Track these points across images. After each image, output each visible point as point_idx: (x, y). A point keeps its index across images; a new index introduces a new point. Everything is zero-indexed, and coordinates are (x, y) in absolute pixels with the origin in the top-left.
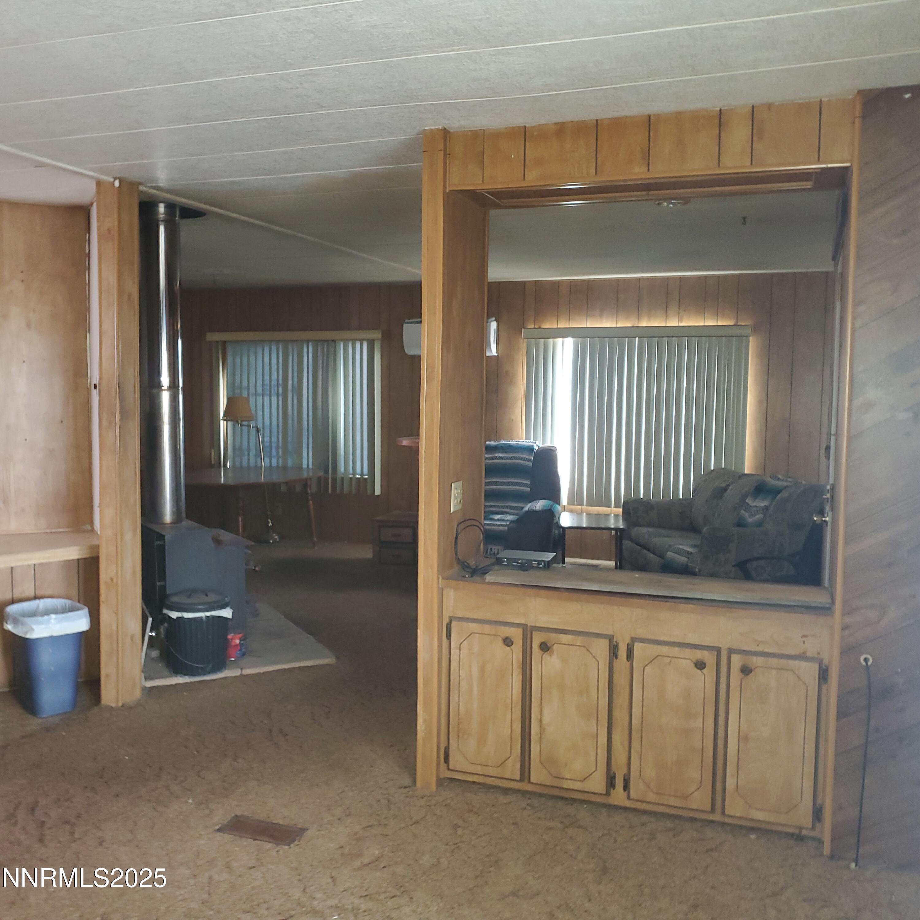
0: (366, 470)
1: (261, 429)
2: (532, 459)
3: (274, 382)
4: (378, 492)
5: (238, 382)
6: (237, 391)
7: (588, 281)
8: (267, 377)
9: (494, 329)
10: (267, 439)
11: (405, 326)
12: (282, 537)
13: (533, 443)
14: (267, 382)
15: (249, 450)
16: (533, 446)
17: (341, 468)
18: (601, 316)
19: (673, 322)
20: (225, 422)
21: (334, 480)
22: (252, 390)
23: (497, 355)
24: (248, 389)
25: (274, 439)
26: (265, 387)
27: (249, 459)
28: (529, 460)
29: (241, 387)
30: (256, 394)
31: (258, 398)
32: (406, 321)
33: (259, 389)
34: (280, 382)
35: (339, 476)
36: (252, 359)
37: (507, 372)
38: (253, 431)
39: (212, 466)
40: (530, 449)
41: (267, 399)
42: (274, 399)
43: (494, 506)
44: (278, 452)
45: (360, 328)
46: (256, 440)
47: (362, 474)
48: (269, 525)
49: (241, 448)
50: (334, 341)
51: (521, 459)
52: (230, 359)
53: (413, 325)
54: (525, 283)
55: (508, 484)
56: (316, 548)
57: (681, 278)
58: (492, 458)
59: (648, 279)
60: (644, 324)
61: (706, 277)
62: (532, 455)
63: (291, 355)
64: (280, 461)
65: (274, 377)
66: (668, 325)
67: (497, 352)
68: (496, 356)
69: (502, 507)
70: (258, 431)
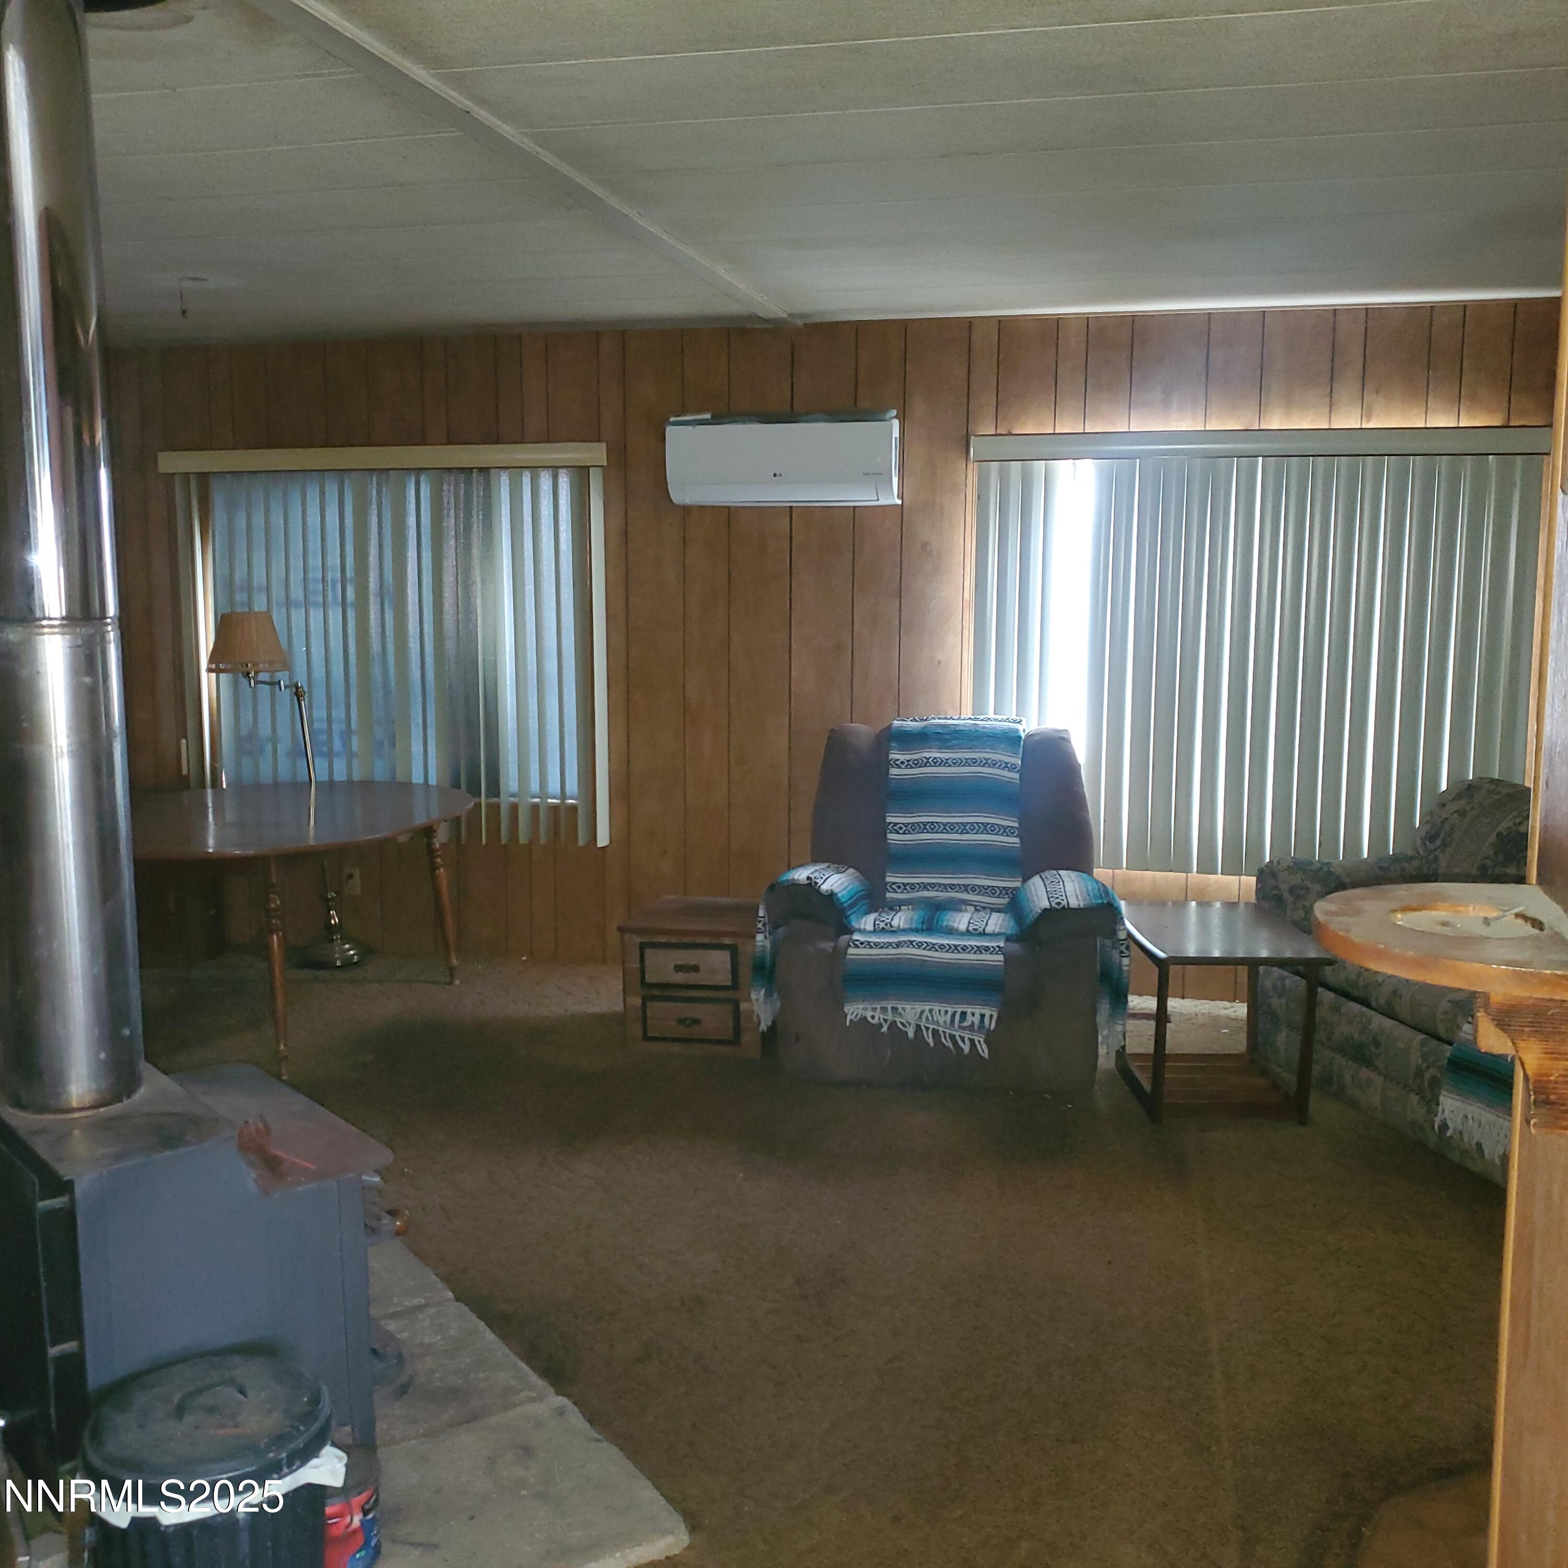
0: (572, 786)
1: (306, 690)
2: (1020, 762)
3: (334, 574)
4: (603, 840)
5: (240, 575)
6: (240, 597)
7: (1133, 318)
8: (315, 561)
9: (896, 438)
10: (320, 713)
11: (670, 430)
12: (367, 951)
13: (1014, 722)
14: (316, 574)
15: (274, 739)
16: (1017, 731)
17: (510, 781)
18: (1166, 404)
19: (1348, 419)
20: (213, 675)
21: (494, 810)
22: (278, 594)
23: (899, 502)
24: (268, 590)
25: (339, 713)
26: (311, 587)
27: (275, 762)
28: (1012, 768)
29: (249, 588)
30: (288, 603)
31: (293, 612)
32: (672, 419)
33: (297, 592)
34: (349, 573)
35: (505, 801)
36: (277, 520)
37: (925, 545)
38: (285, 697)
39: (183, 783)
40: (1010, 739)
41: (316, 616)
42: (335, 616)
43: (933, 886)
44: (346, 743)
45: (548, 437)
46: (293, 713)
47: (563, 795)
48: (333, 922)
49: (252, 737)
50: (484, 471)
51: (994, 764)
52: (219, 517)
53: (690, 428)
54: (970, 323)
55: (964, 828)
56: (457, 982)
57: (1368, 311)
58: (917, 764)
59: (1284, 313)
60: (1275, 422)
61: (1432, 308)
62: (1017, 753)
63: (374, 506)
64: (356, 764)
65: (334, 560)
66: (1335, 426)
67: (900, 496)
68: (897, 505)
69: (952, 887)
70: (298, 694)
